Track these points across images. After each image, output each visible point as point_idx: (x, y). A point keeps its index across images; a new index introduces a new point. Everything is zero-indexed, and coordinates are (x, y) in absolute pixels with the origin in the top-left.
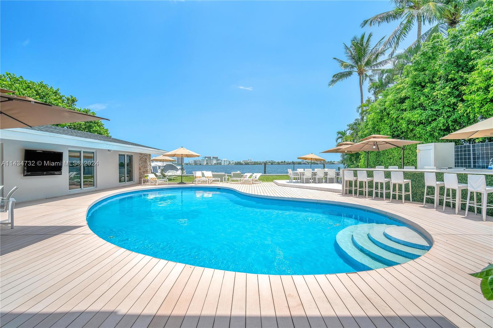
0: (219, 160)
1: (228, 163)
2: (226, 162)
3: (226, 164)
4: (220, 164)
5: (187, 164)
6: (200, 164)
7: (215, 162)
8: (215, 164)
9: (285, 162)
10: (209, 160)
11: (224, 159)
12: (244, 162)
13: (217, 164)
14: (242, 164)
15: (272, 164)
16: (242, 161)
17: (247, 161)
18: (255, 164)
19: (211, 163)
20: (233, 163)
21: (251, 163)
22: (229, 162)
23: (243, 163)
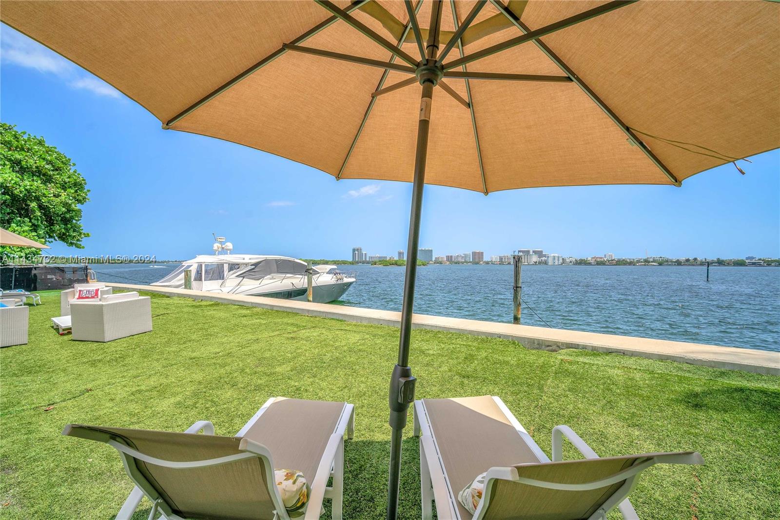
0: (545, 256)
1: (561, 261)
2: (557, 258)
3: (556, 264)
4: (546, 263)
5: (487, 263)
6: (508, 263)
7: (535, 258)
8: (536, 263)
9: (695, 259)
10: (524, 255)
11: (552, 255)
12: (594, 260)
13: (540, 263)
14: (590, 264)
15: (660, 264)
16: (589, 259)
17: (601, 258)
18: (619, 265)
19: (527, 260)
20: (571, 262)
21: (609, 261)
22: (563, 259)
23: (593, 262)
